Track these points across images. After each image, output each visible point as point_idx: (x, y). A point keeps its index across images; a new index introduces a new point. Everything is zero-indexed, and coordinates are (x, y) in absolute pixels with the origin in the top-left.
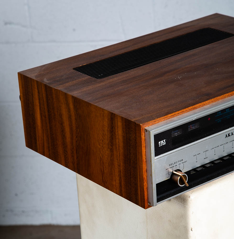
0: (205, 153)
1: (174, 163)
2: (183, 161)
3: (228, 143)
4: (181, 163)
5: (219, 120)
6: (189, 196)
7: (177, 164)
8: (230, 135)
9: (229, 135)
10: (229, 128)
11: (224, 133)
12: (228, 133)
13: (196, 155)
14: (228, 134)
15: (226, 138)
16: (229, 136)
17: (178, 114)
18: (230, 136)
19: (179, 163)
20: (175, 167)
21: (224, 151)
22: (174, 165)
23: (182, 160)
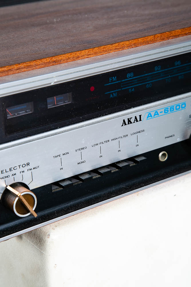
0: (79, 152)
1: (8, 170)
2: (31, 166)
3: (127, 135)
4: (26, 171)
5: (112, 93)
6: (48, 234)
7: (17, 172)
8: (132, 120)
9: (129, 122)
10: (130, 108)
11: (118, 116)
12: (129, 116)
13: (59, 156)
14: (128, 119)
15: (122, 126)
16: (129, 124)
17: (17, 69)
18: (131, 123)
19: (22, 169)
20: (12, 178)
21: (120, 151)
22: (10, 173)
23: (28, 164)
